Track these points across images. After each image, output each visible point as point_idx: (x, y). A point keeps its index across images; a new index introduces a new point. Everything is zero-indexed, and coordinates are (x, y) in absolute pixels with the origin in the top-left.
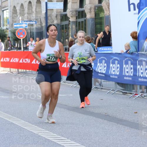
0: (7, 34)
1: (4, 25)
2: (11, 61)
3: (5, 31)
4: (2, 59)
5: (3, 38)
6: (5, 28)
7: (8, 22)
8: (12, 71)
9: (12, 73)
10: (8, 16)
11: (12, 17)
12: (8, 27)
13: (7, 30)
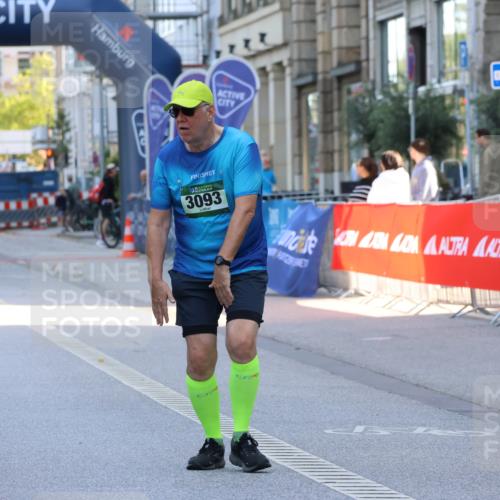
0: (459, 117)
1: (442, 75)
2: (479, 252)
3: (448, 102)
4: (433, 240)
5: (437, 137)
6: (447, 86)
7: (465, 59)
8: (480, 302)
9: (482, 310)
10: (463, 28)
11: (482, 34)
12: (464, 79)
13: (456, 96)
